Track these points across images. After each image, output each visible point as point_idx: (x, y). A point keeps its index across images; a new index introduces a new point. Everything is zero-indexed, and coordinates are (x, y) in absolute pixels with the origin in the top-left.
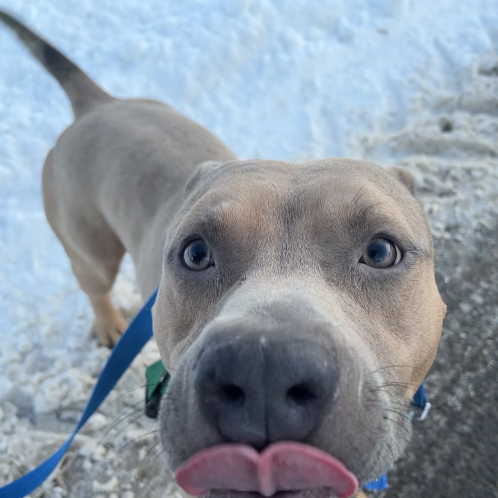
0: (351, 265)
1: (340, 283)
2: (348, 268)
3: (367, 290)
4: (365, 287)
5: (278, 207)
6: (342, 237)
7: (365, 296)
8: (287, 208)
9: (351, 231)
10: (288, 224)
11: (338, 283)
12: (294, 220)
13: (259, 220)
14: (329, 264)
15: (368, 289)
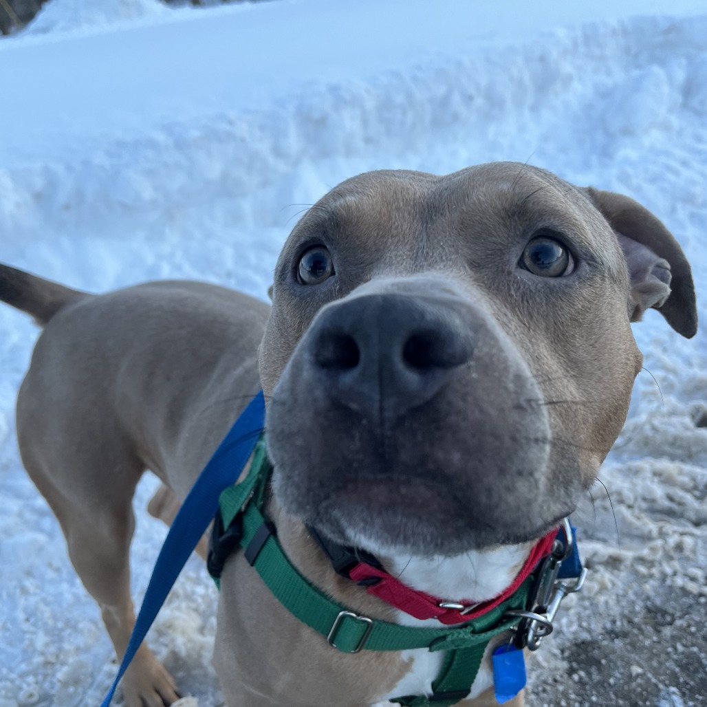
0: (507, 267)
1: (493, 287)
2: (503, 271)
3: (528, 302)
4: (525, 298)
5: (415, 205)
6: (495, 230)
7: (525, 309)
8: (426, 206)
9: (508, 223)
10: (427, 223)
11: (490, 287)
12: (434, 218)
13: (390, 218)
14: (478, 264)
15: (530, 302)
